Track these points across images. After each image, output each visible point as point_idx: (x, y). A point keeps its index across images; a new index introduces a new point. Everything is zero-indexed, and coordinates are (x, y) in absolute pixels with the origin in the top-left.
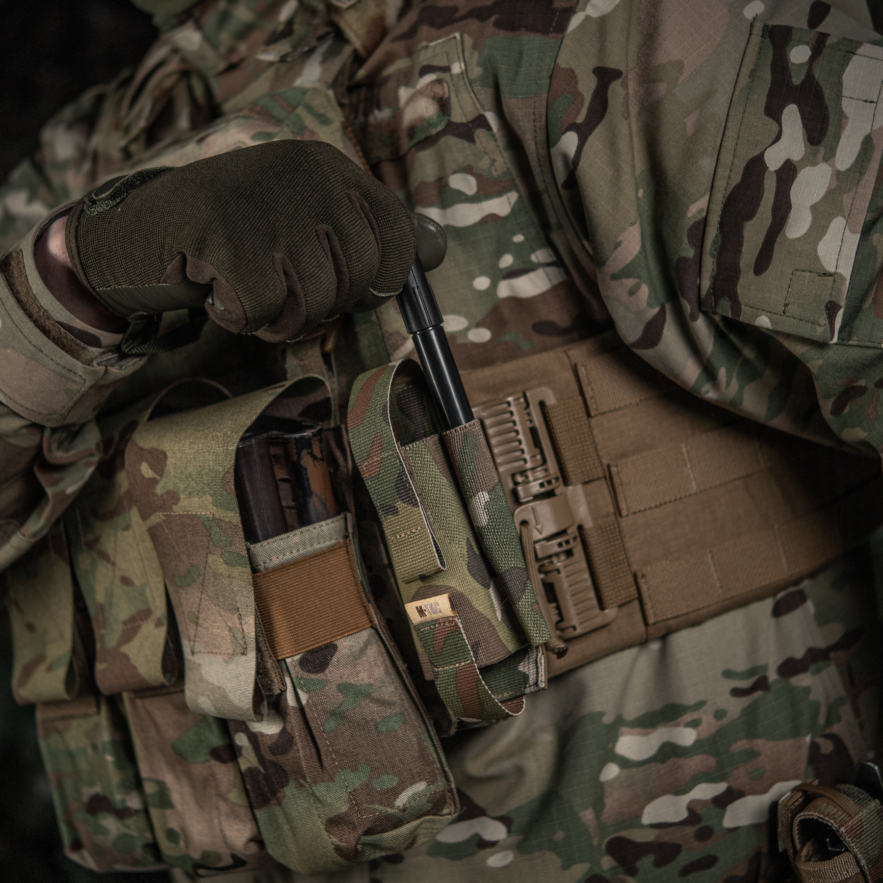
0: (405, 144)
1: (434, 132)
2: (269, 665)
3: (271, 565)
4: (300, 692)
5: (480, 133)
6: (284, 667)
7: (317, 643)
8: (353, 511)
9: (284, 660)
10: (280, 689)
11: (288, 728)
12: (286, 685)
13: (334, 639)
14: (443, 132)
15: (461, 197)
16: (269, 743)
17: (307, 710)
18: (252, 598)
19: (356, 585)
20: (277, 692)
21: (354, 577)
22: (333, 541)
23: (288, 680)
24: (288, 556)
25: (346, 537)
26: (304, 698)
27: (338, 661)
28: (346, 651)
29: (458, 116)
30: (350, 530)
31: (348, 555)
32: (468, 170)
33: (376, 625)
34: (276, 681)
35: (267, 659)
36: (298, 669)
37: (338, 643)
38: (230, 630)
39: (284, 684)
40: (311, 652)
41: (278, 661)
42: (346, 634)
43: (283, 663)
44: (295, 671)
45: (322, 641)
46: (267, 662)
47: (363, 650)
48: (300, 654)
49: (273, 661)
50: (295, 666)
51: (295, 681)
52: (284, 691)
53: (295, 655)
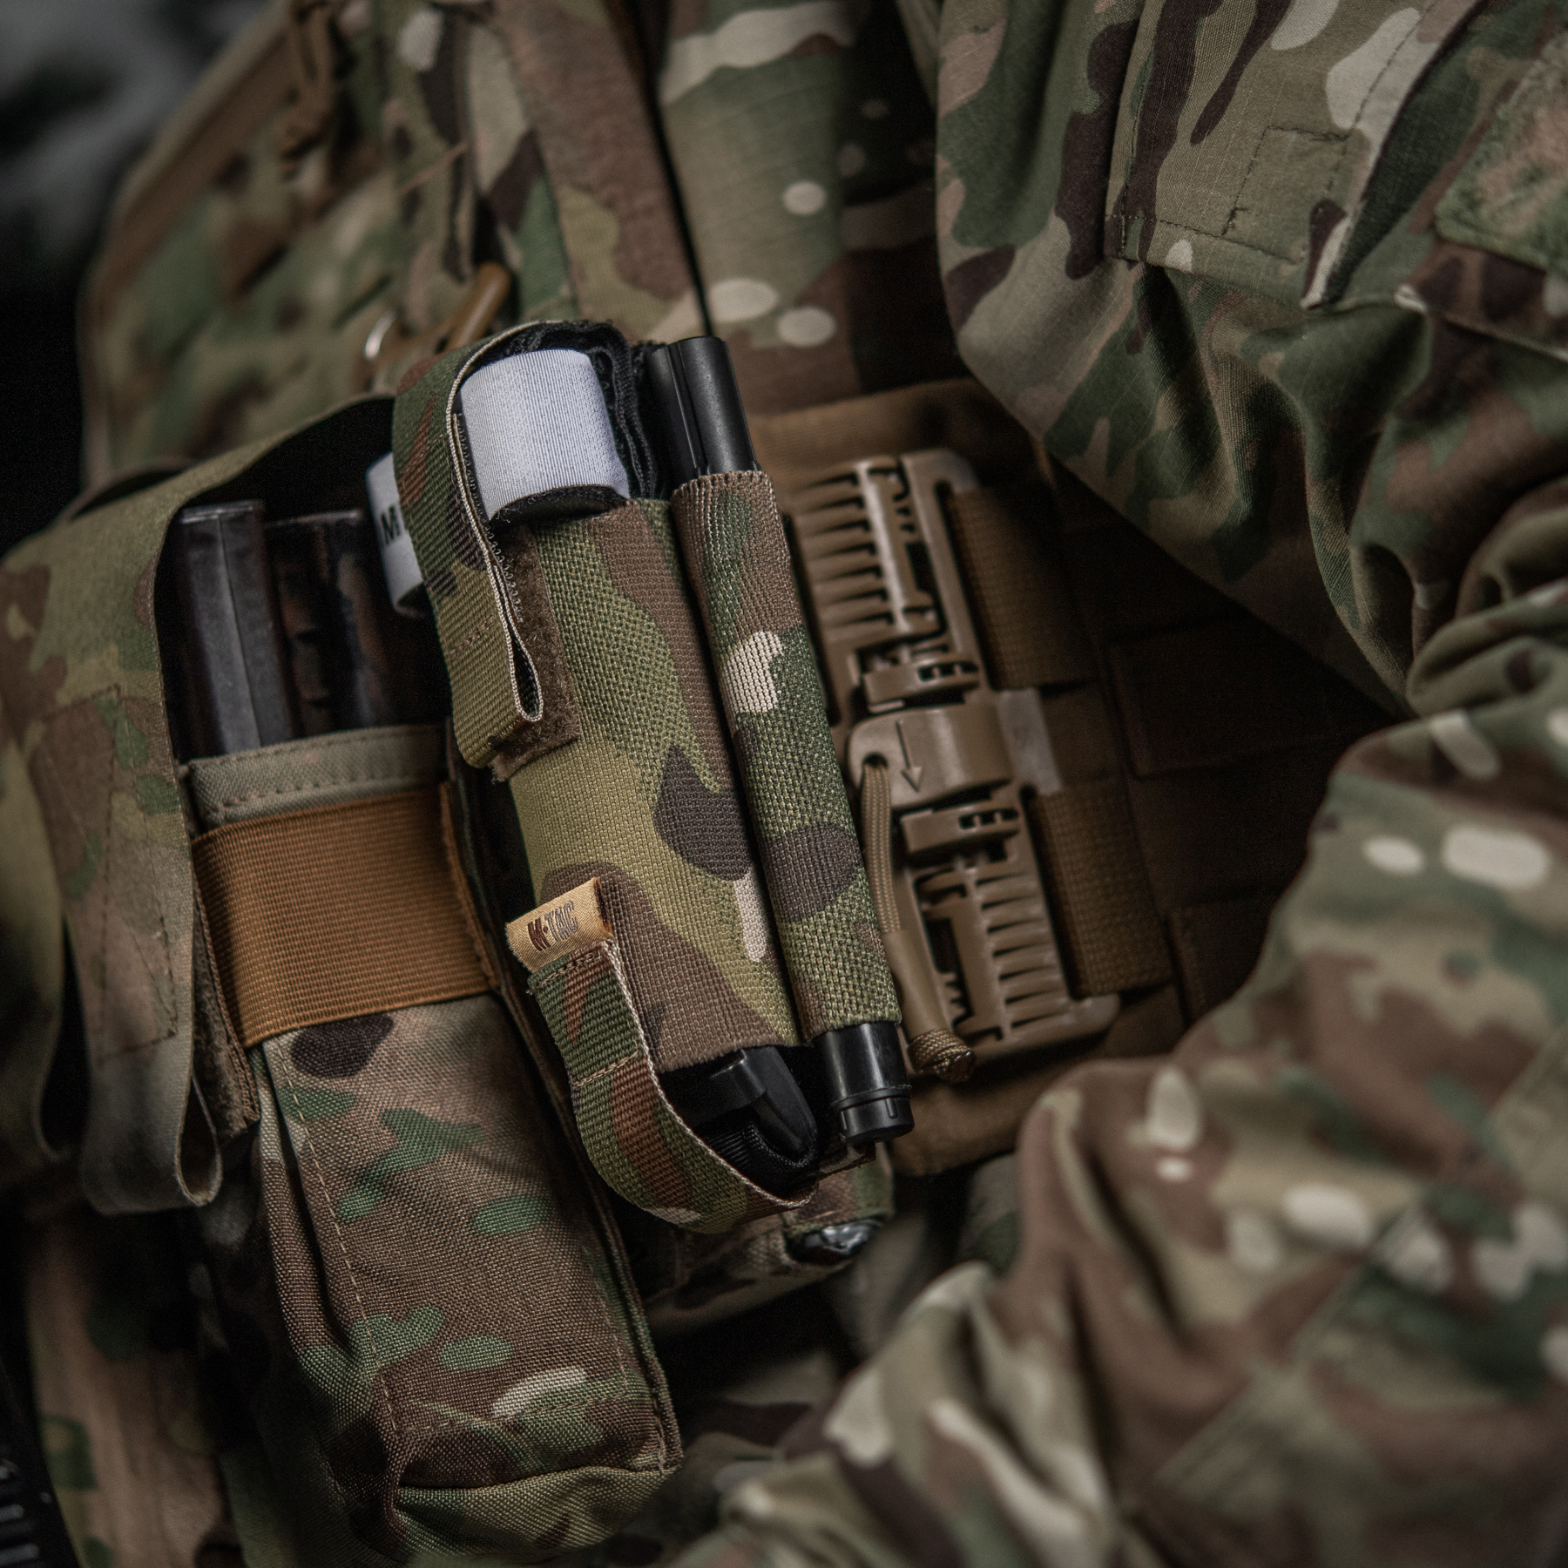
2: (222, 1058)
4: (289, 1122)
6: (260, 1063)
7: (342, 1011)
9: (259, 1046)
10: (245, 1118)
12: (260, 1109)
13: (388, 1007)
17: (303, 1166)
20: (239, 1126)
23: (265, 1097)
26: (298, 1133)
27: (393, 1056)
28: (413, 1035)
34: (236, 1097)
35: (220, 1043)
36: (288, 1067)
37: (398, 1018)
39: (256, 1106)
40: (320, 1028)
41: (248, 1051)
42: (422, 1000)
43: (256, 1059)
44: (282, 1071)
45: (354, 1009)
46: (219, 1050)
48: (295, 1030)
49: (235, 1049)
50: (283, 1060)
51: (281, 1095)
52: (254, 1128)
53: (285, 1033)
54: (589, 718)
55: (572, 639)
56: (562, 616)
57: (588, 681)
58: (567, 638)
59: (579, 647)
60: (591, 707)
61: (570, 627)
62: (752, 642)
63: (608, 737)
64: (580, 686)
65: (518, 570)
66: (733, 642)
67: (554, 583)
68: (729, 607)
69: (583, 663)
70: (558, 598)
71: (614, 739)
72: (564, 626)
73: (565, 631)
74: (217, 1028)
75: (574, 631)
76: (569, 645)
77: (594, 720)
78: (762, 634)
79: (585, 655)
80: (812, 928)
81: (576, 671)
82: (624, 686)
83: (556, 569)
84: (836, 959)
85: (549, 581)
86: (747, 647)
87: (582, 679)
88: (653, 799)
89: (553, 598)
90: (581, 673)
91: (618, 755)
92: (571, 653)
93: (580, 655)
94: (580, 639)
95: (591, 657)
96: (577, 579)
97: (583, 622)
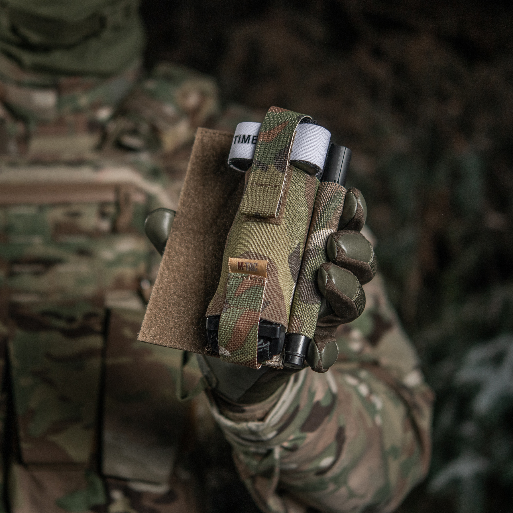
56: (290, 194)
57: (288, 213)
58: (288, 200)
59: (290, 204)
60: (286, 220)
62: (328, 230)
64: (286, 213)
65: (289, 176)
66: (324, 227)
67: (292, 185)
68: (327, 218)
69: (289, 208)
71: (288, 231)
73: (289, 198)
75: (291, 199)
76: (288, 202)
78: (331, 230)
80: (309, 307)
81: (286, 209)
82: (296, 220)
83: (294, 182)
84: (310, 318)
85: (291, 183)
86: (327, 231)
88: (291, 252)
89: (290, 188)
90: (288, 210)
91: (287, 236)
92: (287, 204)
93: (290, 206)
94: (292, 202)
95: (292, 208)
96: (298, 187)
97: (294, 198)
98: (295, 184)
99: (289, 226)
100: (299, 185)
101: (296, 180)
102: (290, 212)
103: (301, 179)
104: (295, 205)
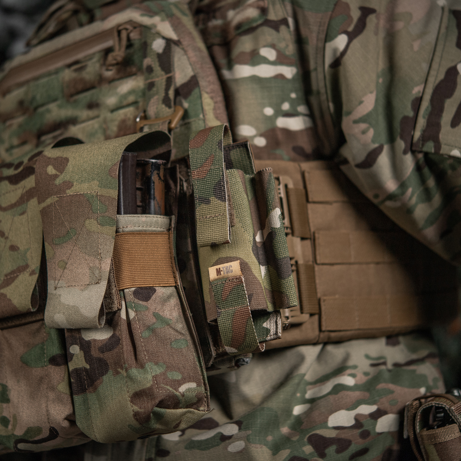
0: (232, 33)
1: (255, 25)
2: (113, 291)
3: (127, 230)
4: (130, 311)
5: (283, 28)
6: (122, 295)
7: (145, 284)
8: (177, 215)
9: (123, 290)
10: (118, 307)
11: (117, 333)
12: (122, 306)
13: (155, 286)
14: (261, 25)
15: (265, 61)
16: (100, 345)
17: (132, 323)
18: (112, 247)
19: (171, 258)
20: (115, 309)
21: (170, 253)
22: (162, 229)
23: (123, 303)
24: (137, 228)
25: (169, 230)
26: (132, 314)
27: (156, 298)
28: (160, 294)
29: (272, 16)
30: (173, 225)
31: (169, 240)
32: (273, 46)
33: (178, 285)
34: (116, 302)
35: (113, 287)
36: (132, 297)
37: (157, 289)
38: (90, 268)
39: (120, 305)
40: (141, 288)
41: (119, 291)
43: (122, 293)
44: (130, 297)
45: (148, 284)
46: (113, 289)
47: (169, 297)
48: (134, 287)
49: (117, 289)
50: (130, 295)
51: (128, 304)
52: (119, 310)
53: (132, 288)
54: (238, 221)
55: (235, 201)
56: (233, 195)
57: (238, 212)
58: (234, 201)
59: (237, 204)
60: (238, 218)
61: (235, 198)
63: (242, 227)
64: (236, 213)
67: (232, 187)
69: (237, 208)
70: (232, 190)
71: (244, 228)
72: (233, 198)
73: (233, 199)
74: (113, 284)
75: (236, 199)
76: (234, 202)
77: (239, 222)
79: (238, 206)
81: (235, 209)
83: (232, 183)
85: (230, 186)
87: (237, 211)
88: (252, 244)
89: (231, 190)
90: (236, 210)
91: (244, 232)
92: (234, 205)
93: (237, 205)
94: (237, 202)
95: (240, 207)
96: (237, 187)
97: (238, 197)
98: (234, 185)
99: (243, 223)
100: (237, 185)
101: (233, 181)
102: (239, 210)
103: (237, 179)
104: (241, 203)
